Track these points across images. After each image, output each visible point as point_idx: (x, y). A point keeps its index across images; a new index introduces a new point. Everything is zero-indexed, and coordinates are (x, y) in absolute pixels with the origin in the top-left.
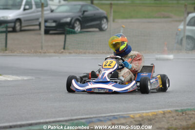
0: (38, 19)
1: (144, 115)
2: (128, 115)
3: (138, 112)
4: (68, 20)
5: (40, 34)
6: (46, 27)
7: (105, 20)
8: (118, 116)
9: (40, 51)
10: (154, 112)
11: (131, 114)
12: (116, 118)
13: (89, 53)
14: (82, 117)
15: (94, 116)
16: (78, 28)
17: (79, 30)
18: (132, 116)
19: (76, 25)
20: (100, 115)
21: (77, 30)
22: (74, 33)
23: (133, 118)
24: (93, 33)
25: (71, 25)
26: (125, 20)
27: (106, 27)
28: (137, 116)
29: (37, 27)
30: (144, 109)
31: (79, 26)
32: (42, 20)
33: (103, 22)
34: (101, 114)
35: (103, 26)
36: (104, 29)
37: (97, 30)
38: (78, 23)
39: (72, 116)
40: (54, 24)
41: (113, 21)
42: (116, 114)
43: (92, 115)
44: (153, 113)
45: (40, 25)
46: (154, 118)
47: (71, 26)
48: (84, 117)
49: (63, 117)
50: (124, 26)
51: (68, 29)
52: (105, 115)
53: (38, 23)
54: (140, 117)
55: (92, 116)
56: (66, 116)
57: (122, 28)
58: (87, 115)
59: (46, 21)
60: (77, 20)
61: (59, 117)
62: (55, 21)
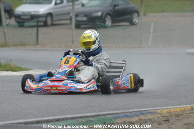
0: (69, 13)
1: (172, 110)
2: (155, 111)
3: (166, 108)
4: (99, 14)
5: (71, 28)
6: (77, 21)
7: (136, 14)
8: (146, 112)
9: (71, 45)
10: (182, 107)
11: (158, 109)
12: (144, 114)
13: (119, 47)
14: (109, 112)
15: (122, 111)
16: (109, 22)
17: (110, 24)
18: (159, 111)
19: (106, 19)
20: (127, 111)
21: (108, 24)
22: (105, 27)
23: (160, 114)
24: (124, 27)
25: (102, 19)
26: (156, 14)
27: (137, 21)
28: (165, 111)
29: (68, 22)
30: (171, 105)
31: (110, 20)
32: (72, 15)
33: (134, 16)
34: (128, 109)
35: (134, 20)
36: (136, 23)
37: (128, 24)
38: (109, 17)
39: (99, 111)
40: (85, 19)
41: (145, 15)
42: (143, 109)
43: (119, 110)
44: (181, 109)
45: (71, 19)
46: (181, 113)
47: (102, 21)
48: (111, 112)
49: (90, 112)
50: (155, 20)
51: (99, 23)
52: (132, 111)
53: (69, 17)
54: (167, 112)
55: (119, 112)
56: (93, 112)
57: (153, 22)
58: (114, 110)
59: (77, 16)
60: (108, 14)
61: (86, 113)
62: (85, 16)
